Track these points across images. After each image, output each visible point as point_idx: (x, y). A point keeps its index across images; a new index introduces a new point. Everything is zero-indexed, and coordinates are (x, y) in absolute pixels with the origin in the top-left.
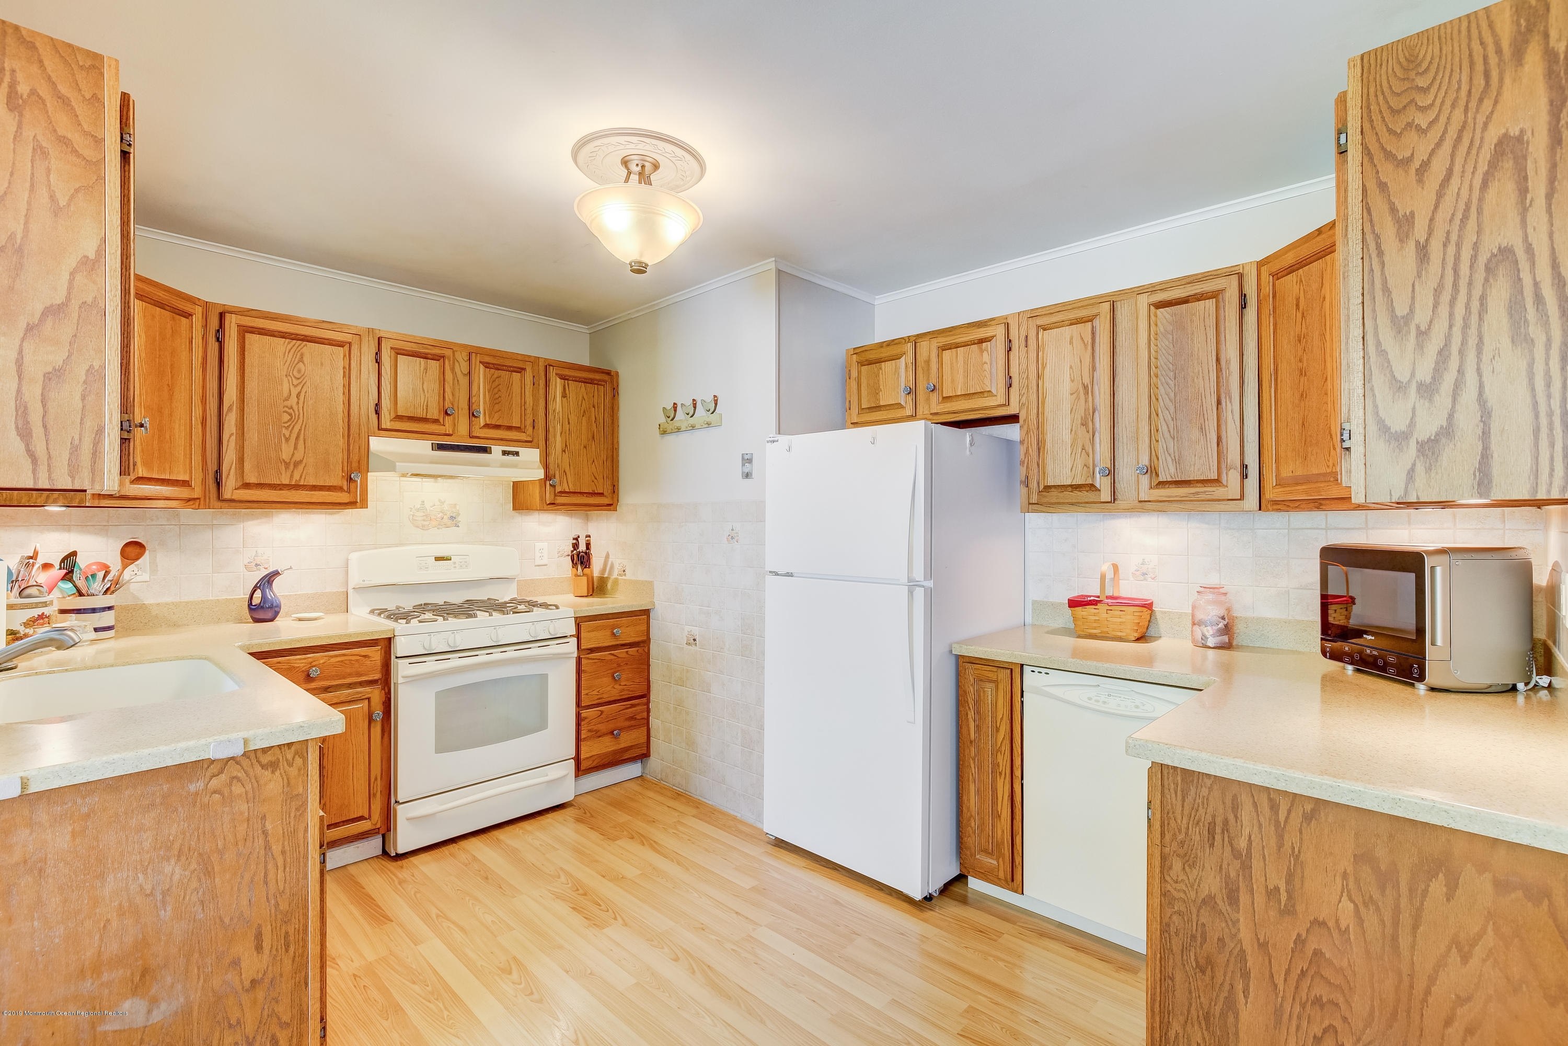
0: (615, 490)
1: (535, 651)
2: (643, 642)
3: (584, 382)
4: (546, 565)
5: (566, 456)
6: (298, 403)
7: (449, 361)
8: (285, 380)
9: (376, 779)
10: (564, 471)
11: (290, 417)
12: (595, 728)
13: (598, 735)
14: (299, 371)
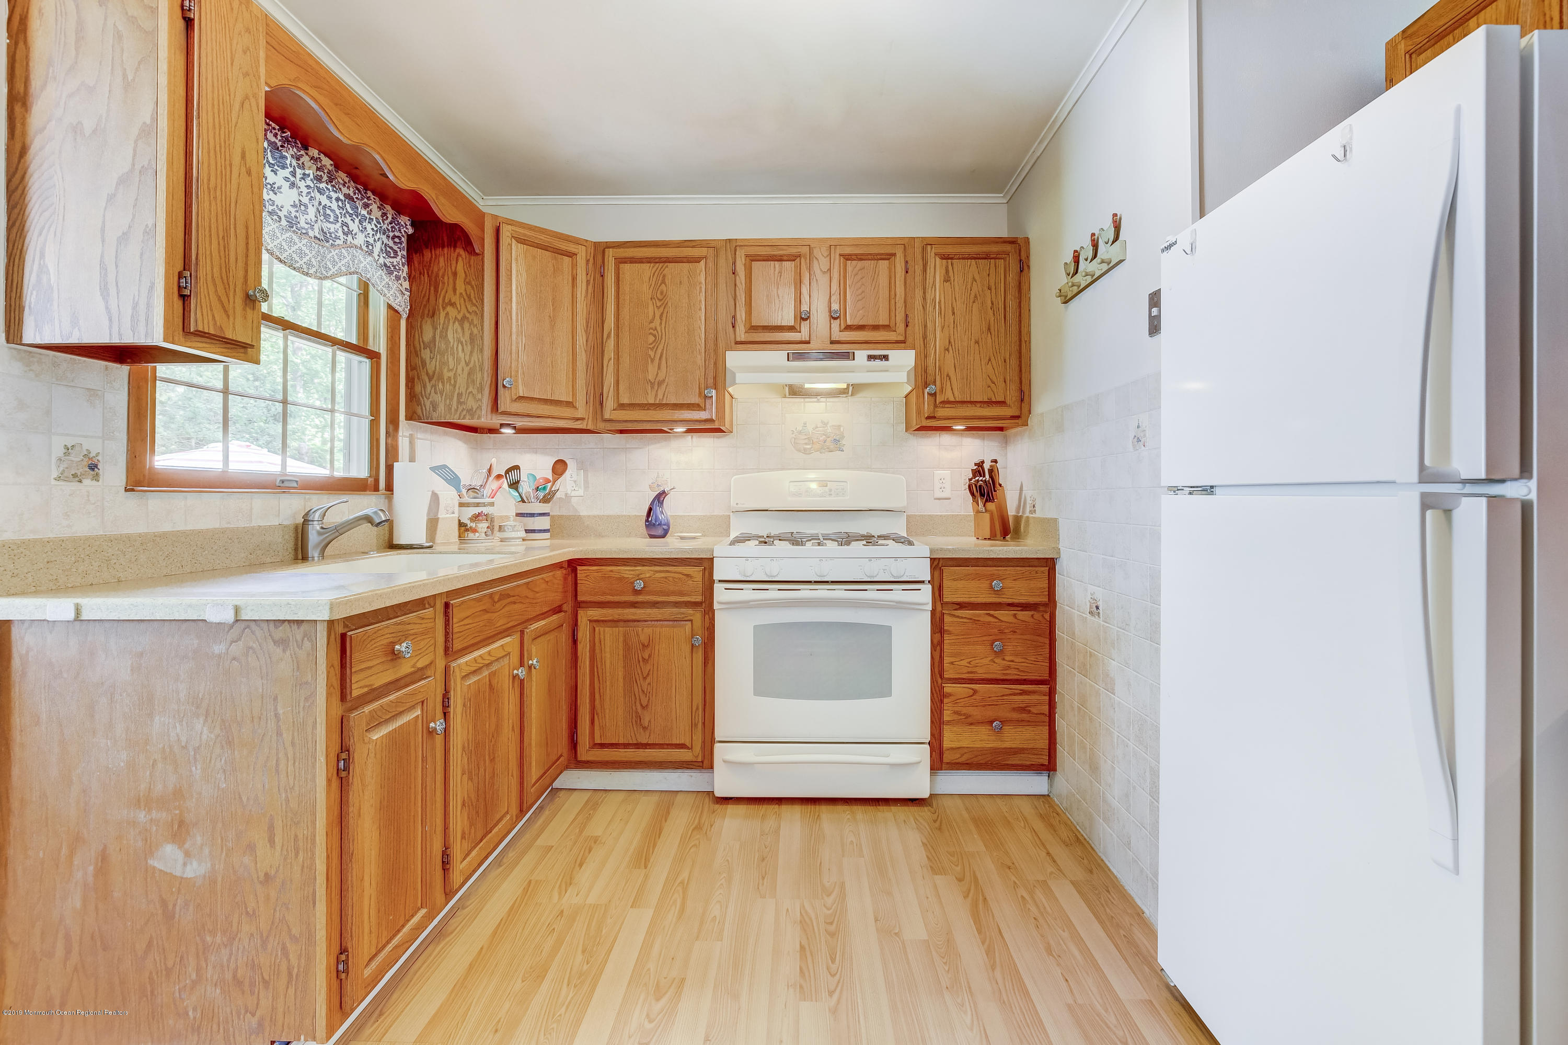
0: (1024, 397)
1: (872, 594)
2: (1045, 605)
3: (975, 258)
4: (950, 499)
5: (949, 356)
6: (661, 323)
7: (806, 259)
8: (651, 303)
9: (697, 709)
10: (948, 375)
11: (654, 338)
12: (964, 710)
13: (969, 721)
14: (662, 293)
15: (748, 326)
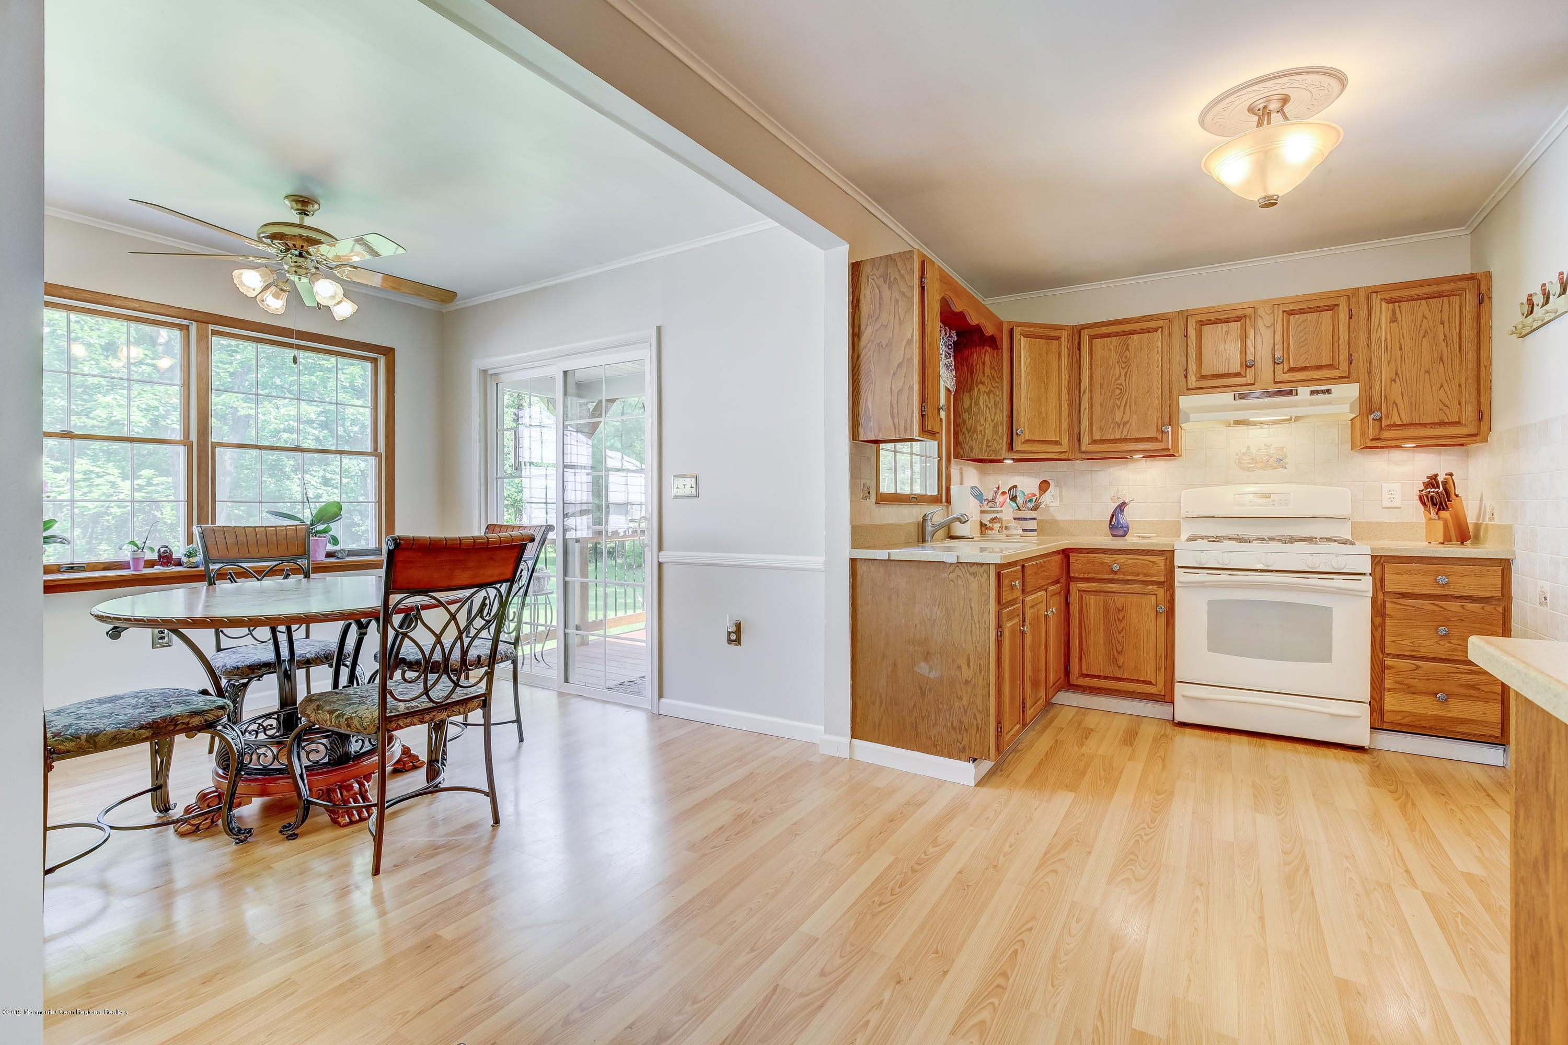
0: (1482, 416)
1: (1314, 581)
2: (1498, 599)
3: (1425, 299)
4: (1400, 508)
5: (1396, 387)
6: (1125, 380)
7: (1250, 318)
8: (1117, 365)
10: (1394, 402)
11: (1120, 391)
12: (1406, 681)
13: (1411, 690)
14: (1126, 357)
15: (1198, 376)
